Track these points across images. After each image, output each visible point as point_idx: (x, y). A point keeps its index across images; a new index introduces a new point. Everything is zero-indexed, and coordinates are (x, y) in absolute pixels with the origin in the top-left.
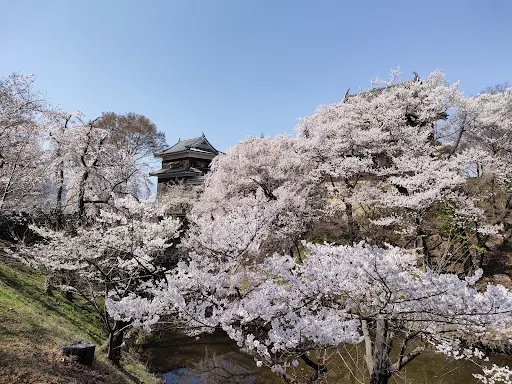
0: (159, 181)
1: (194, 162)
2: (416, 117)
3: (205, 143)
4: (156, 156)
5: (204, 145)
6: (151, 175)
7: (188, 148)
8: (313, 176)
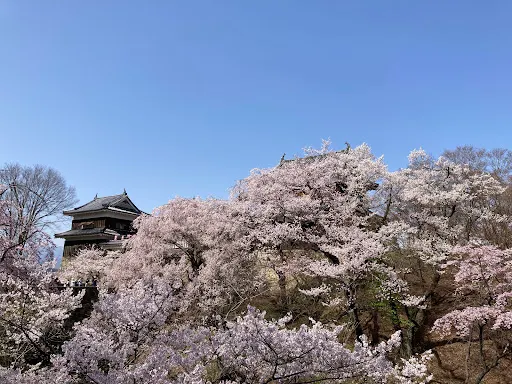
0: (66, 244)
1: (111, 223)
2: (346, 187)
3: (125, 202)
4: (65, 213)
5: (126, 203)
6: (57, 236)
7: (106, 206)
8: (243, 243)
